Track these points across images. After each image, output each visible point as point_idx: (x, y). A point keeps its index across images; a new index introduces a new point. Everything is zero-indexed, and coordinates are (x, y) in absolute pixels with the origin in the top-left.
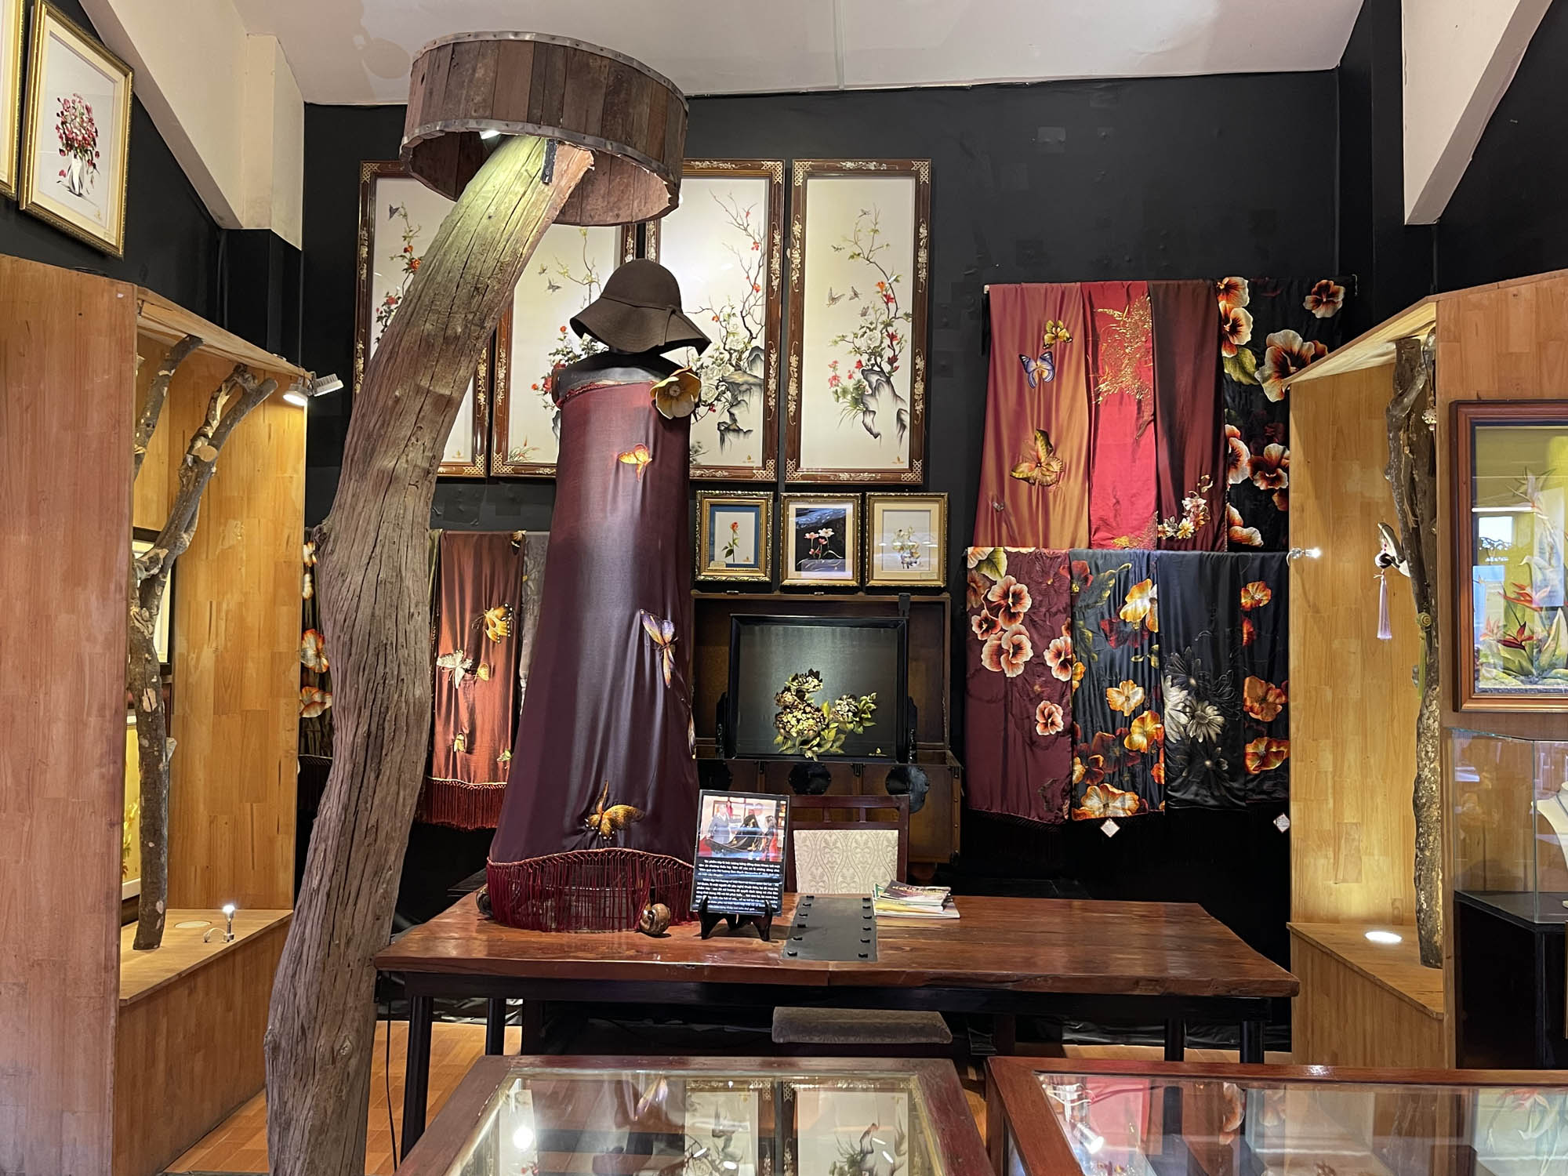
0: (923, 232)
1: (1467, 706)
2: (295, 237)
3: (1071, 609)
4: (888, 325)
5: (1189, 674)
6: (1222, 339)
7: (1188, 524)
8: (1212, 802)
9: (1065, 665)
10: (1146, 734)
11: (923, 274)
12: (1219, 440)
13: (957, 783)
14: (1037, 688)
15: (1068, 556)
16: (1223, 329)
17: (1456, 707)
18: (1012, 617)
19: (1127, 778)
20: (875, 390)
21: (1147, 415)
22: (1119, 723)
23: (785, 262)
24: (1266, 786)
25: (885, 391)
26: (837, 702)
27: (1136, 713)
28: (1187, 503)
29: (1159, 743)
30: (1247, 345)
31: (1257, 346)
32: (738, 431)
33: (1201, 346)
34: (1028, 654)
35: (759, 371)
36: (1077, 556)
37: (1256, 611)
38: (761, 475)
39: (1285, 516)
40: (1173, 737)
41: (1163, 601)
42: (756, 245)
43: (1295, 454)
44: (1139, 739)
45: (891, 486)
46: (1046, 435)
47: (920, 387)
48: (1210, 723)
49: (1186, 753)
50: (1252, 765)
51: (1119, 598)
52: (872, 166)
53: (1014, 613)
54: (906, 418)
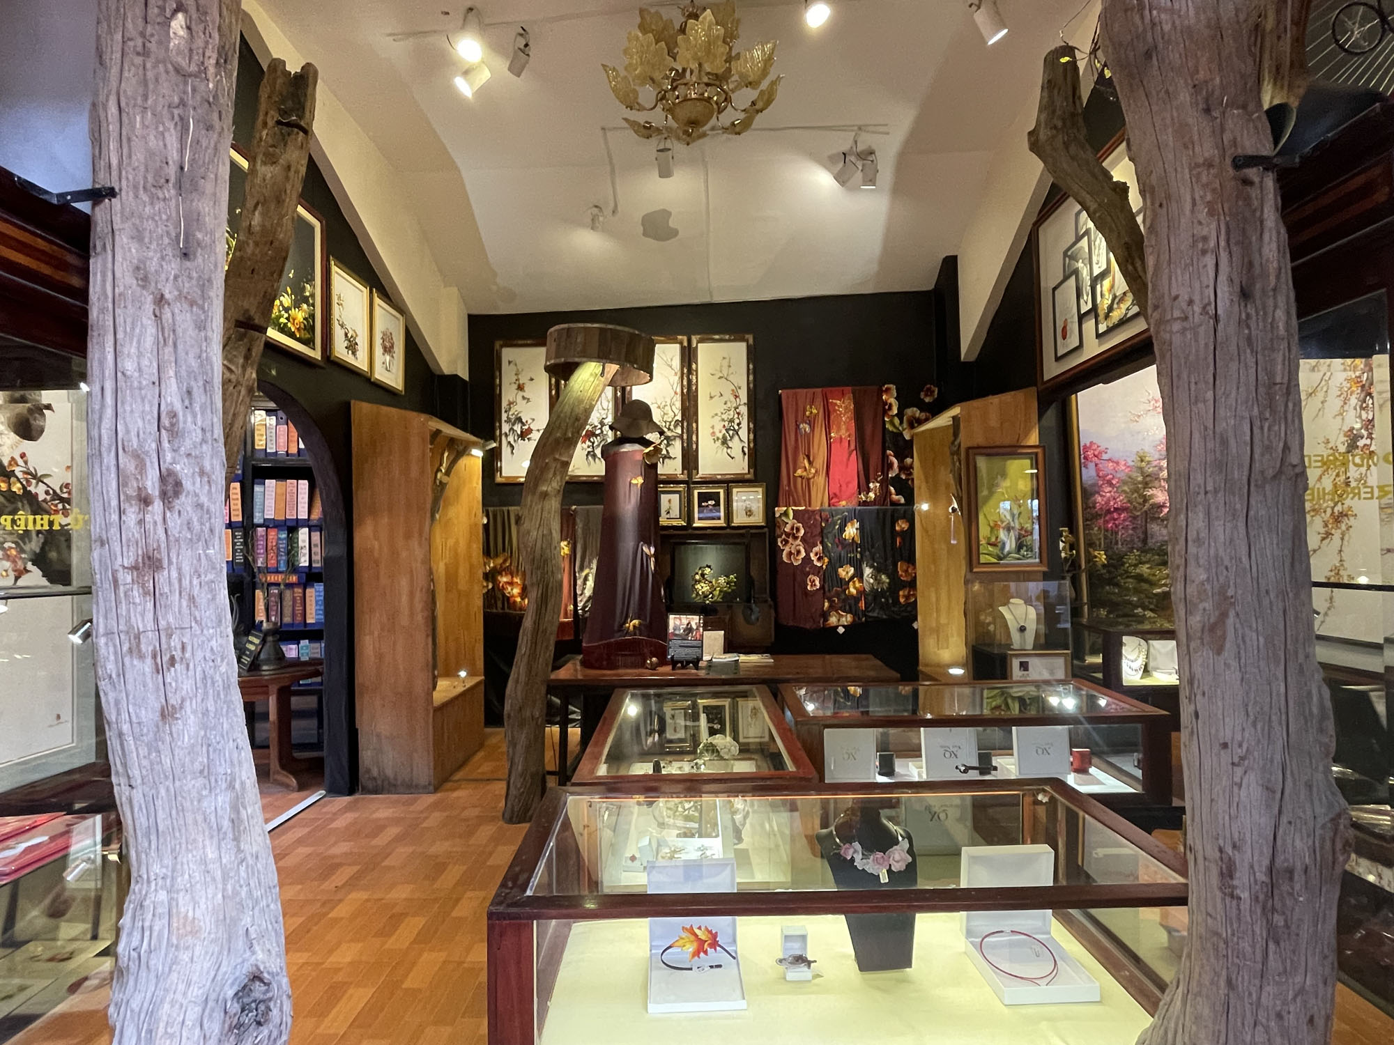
0: (751, 366)
1: (975, 570)
2: (466, 376)
3: (822, 534)
4: (736, 408)
5: (874, 560)
6: (885, 412)
7: (872, 495)
8: (884, 617)
9: (819, 559)
10: (855, 588)
11: (751, 386)
12: (884, 457)
13: (773, 612)
14: (807, 570)
15: (820, 511)
16: (886, 407)
17: (971, 571)
18: (795, 538)
19: (847, 608)
20: (732, 437)
21: (853, 447)
22: (844, 584)
23: (689, 381)
24: (909, 609)
25: (736, 438)
26: (719, 578)
27: (852, 578)
28: (871, 485)
29: (861, 592)
30: (897, 415)
31: (900, 415)
32: (670, 458)
33: (875, 416)
34: (803, 554)
35: (679, 430)
36: (824, 510)
37: (902, 532)
38: (682, 477)
39: (913, 489)
40: (867, 589)
41: (861, 529)
42: (676, 374)
43: (916, 464)
44: (853, 591)
45: (740, 481)
46: (808, 457)
47: (752, 436)
48: (883, 583)
49: (874, 596)
50: (902, 600)
51: (842, 530)
52: (727, 337)
53: (797, 537)
54: (746, 450)
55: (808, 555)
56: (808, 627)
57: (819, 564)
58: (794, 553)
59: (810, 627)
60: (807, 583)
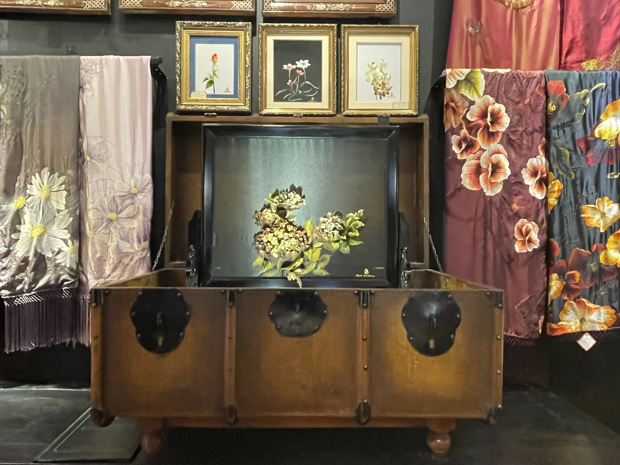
3: (547, 129)
9: (543, 182)
14: (515, 207)
15: (543, 76)
18: (491, 136)
19: (603, 294)
22: (595, 239)
26: (322, 219)
27: (612, 229)
34: (506, 172)
36: (553, 77)
38: (239, 5)
44: (616, 257)
45: (362, 18)
51: (594, 118)
53: (493, 133)
55: (516, 174)
56: (513, 334)
57: (540, 196)
58: (487, 170)
59: (516, 333)
60: (514, 238)
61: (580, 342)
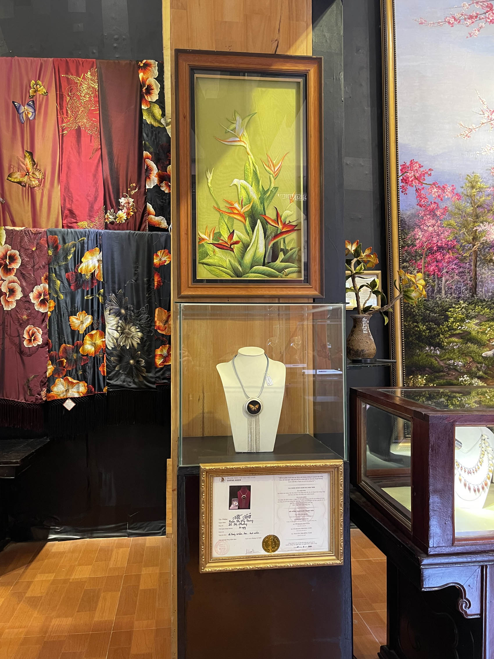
3: (49, 267)
5: (121, 306)
6: (141, 97)
7: (122, 214)
8: (133, 386)
9: (43, 302)
10: (94, 345)
12: (140, 161)
14: (25, 317)
15: (48, 234)
16: (142, 91)
19: (81, 373)
21: (96, 145)
22: (77, 338)
24: (167, 374)
27: (87, 332)
28: (122, 200)
29: (102, 350)
30: (156, 102)
31: (162, 103)
33: (129, 102)
34: (19, 295)
36: (53, 233)
37: (163, 268)
40: (110, 345)
44: (89, 348)
46: (31, 155)
48: (133, 337)
49: (118, 356)
50: (159, 362)
51: (78, 260)
53: (10, 269)
55: (26, 296)
56: (23, 401)
57: (42, 310)
58: (6, 294)
59: (25, 400)
60: (24, 338)
61: (65, 405)
